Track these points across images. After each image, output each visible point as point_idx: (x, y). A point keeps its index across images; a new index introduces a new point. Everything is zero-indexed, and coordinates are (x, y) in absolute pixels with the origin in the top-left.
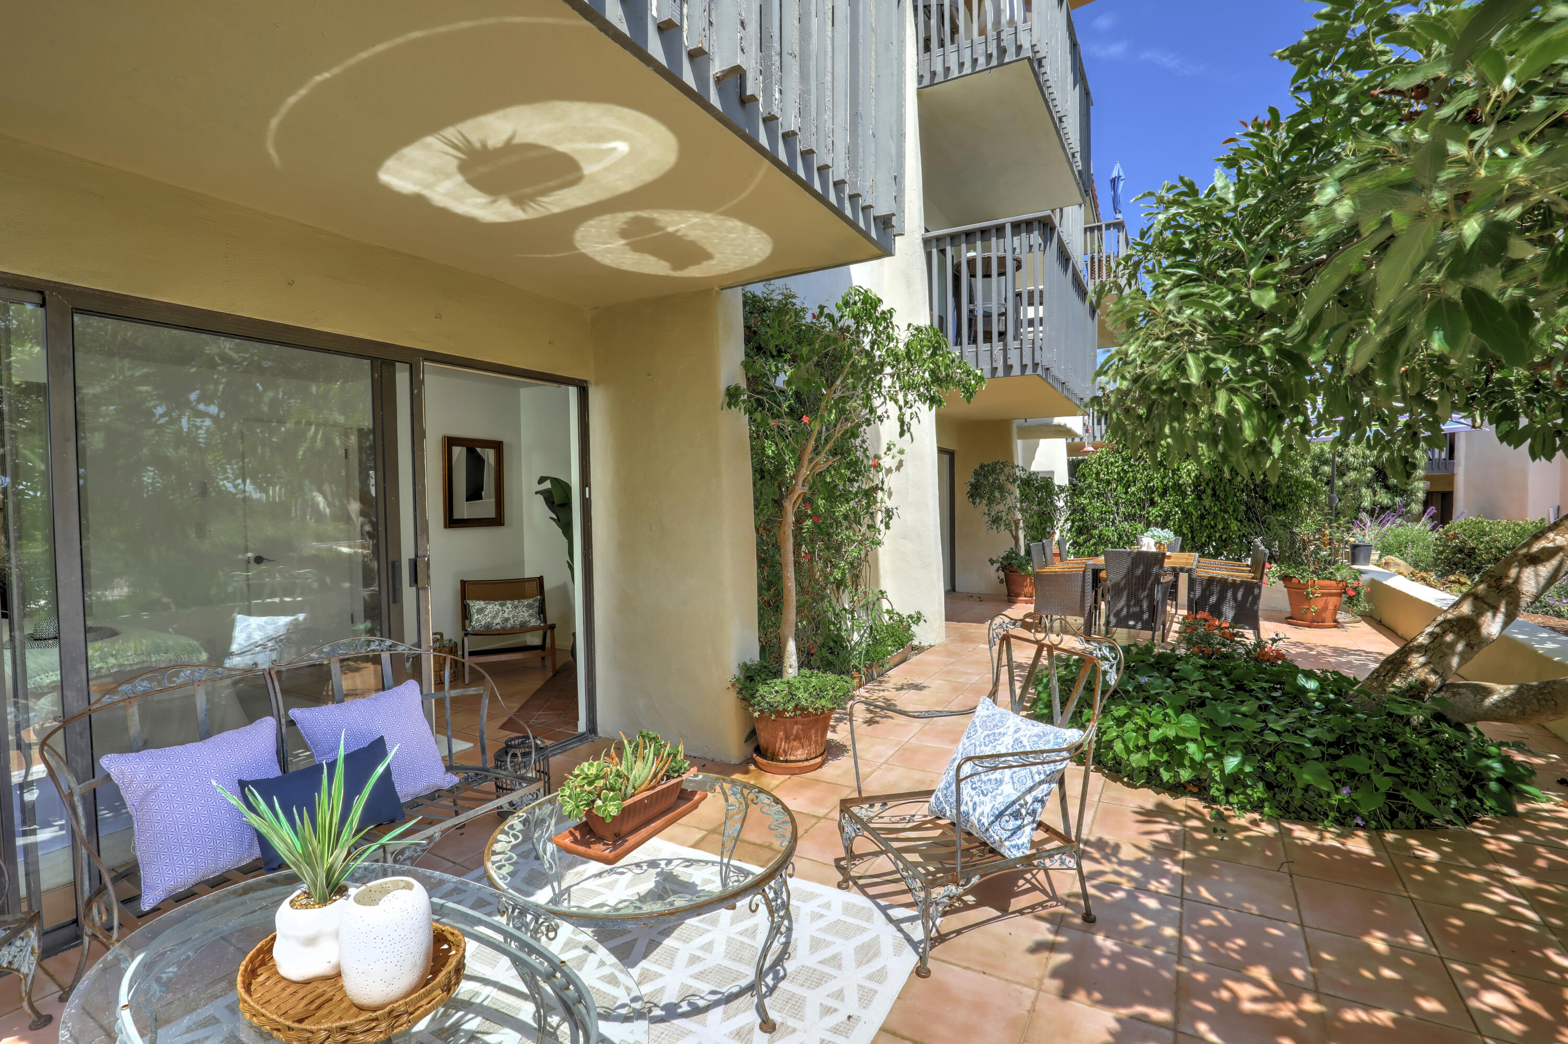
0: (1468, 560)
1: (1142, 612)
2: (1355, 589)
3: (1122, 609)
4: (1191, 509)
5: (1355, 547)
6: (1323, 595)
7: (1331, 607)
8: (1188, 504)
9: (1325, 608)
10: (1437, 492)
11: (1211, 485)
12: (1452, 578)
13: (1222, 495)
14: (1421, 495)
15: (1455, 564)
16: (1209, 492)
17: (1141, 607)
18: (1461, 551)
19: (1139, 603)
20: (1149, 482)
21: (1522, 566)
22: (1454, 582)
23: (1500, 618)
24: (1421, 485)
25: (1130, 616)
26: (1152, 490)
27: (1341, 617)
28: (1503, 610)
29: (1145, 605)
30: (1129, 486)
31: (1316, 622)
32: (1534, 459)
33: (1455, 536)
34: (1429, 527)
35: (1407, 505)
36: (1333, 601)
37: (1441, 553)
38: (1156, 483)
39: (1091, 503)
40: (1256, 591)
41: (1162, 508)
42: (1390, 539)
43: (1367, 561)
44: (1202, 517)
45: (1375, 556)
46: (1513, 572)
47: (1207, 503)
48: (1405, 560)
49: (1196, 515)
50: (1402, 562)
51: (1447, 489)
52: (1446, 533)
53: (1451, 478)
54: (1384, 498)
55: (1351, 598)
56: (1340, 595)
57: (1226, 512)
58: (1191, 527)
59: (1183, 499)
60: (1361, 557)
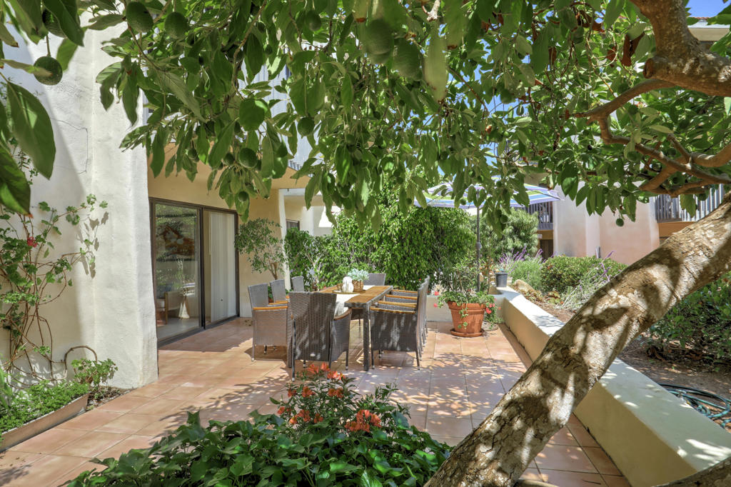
0: (558, 282)
1: (321, 344)
2: (490, 309)
3: (305, 342)
4: (396, 253)
5: (498, 275)
6: (471, 314)
7: (477, 322)
8: (395, 250)
9: (473, 323)
10: (547, 240)
11: (409, 236)
12: (550, 294)
13: (416, 243)
14: (536, 242)
15: (552, 284)
16: (408, 241)
17: (320, 340)
18: (554, 276)
19: (318, 336)
20: (370, 234)
21: (587, 331)
22: (551, 296)
23: (569, 398)
24: (536, 236)
25: (311, 349)
26: (373, 239)
27: (485, 326)
28: (571, 388)
29: (323, 338)
30: (359, 238)
31: (468, 333)
32: (590, 213)
33: (551, 268)
34: (540, 260)
35: (529, 247)
36: (478, 317)
37: (544, 277)
38: (375, 235)
39: (334, 250)
40: (414, 319)
41: (379, 253)
42: (519, 269)
43: (505, 284)
44: (404, 258)
45: (509, 280)
46: (579, 337)
47: (406, 248)
48: (527, 281)
49: (399, 257)
50: (526, 284)
51: (550, 238)
52: (546, 265)
53: (551, 233)
54: (519, 244)
55: (488, 315)
56: (483, 313)
57: (418, 254)
58: (398, 266)
59: (392, 247)
60: (502, 282)
